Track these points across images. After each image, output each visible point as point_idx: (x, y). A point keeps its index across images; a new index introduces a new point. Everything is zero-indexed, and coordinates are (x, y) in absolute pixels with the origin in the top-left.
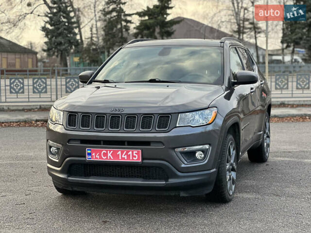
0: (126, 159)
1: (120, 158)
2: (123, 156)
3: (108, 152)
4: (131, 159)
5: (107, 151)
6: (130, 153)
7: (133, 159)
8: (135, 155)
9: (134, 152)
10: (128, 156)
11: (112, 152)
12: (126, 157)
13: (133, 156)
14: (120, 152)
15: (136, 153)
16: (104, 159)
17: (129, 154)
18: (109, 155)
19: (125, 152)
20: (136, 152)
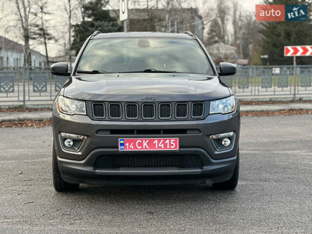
0: (163, 147)
1: (157, 148)
2: (160, 145)
3: (144, 141)
4: (168, 147)
5: (142, 140)
6: (168, 141)
7: (170, 148)
8: (172, 143)
9: (172, 141)
10: (165, 145)
11: (147, 141)
12: (162, 145)
13: (171, 145)
14: (156, 141)
15: (173, 142)
16: (139, 148)
17: (166, 142)
18: (145, 144)
19: (162, 141)
20: (174, 140)
